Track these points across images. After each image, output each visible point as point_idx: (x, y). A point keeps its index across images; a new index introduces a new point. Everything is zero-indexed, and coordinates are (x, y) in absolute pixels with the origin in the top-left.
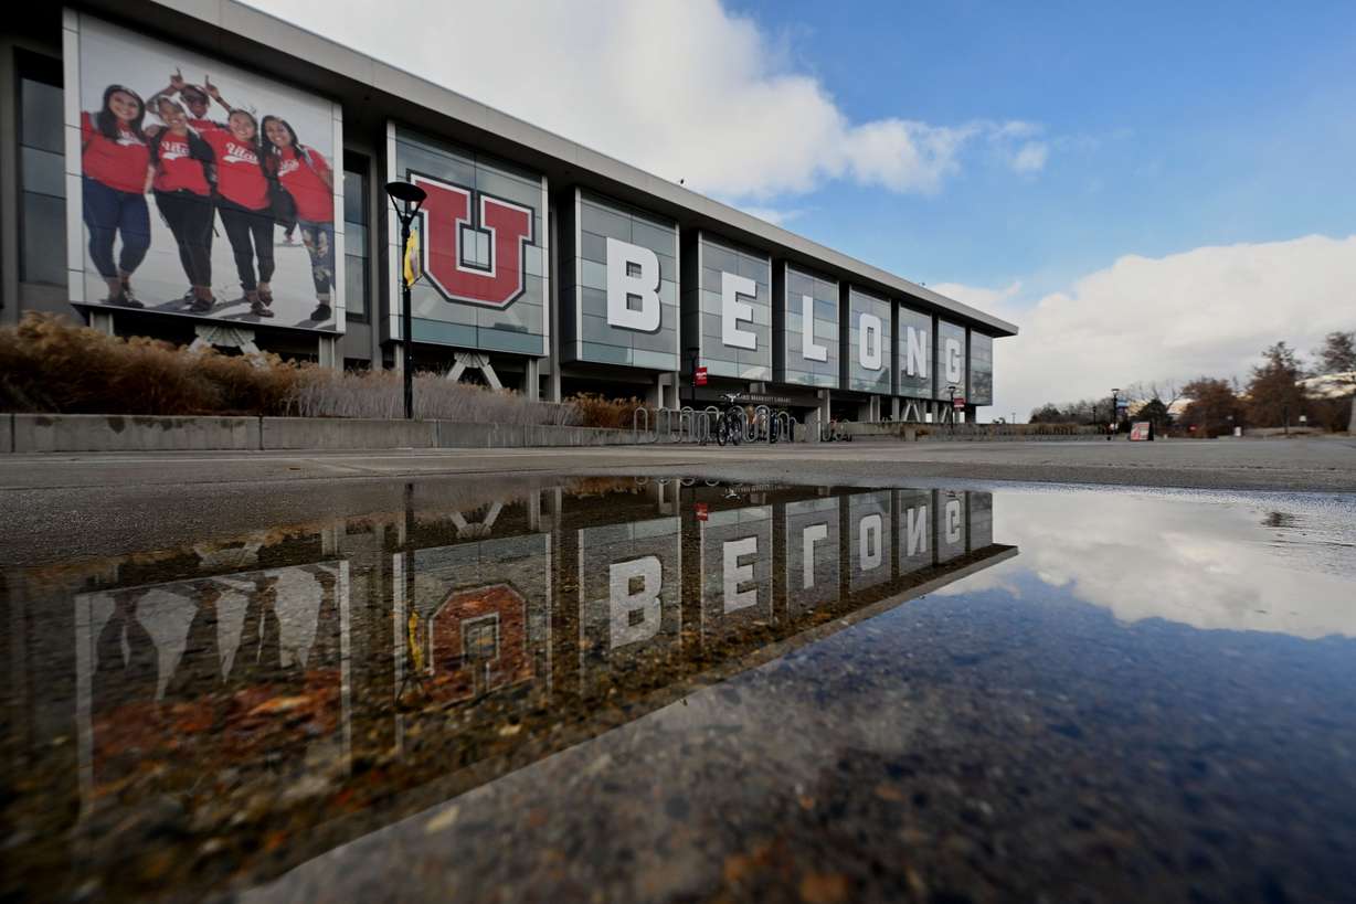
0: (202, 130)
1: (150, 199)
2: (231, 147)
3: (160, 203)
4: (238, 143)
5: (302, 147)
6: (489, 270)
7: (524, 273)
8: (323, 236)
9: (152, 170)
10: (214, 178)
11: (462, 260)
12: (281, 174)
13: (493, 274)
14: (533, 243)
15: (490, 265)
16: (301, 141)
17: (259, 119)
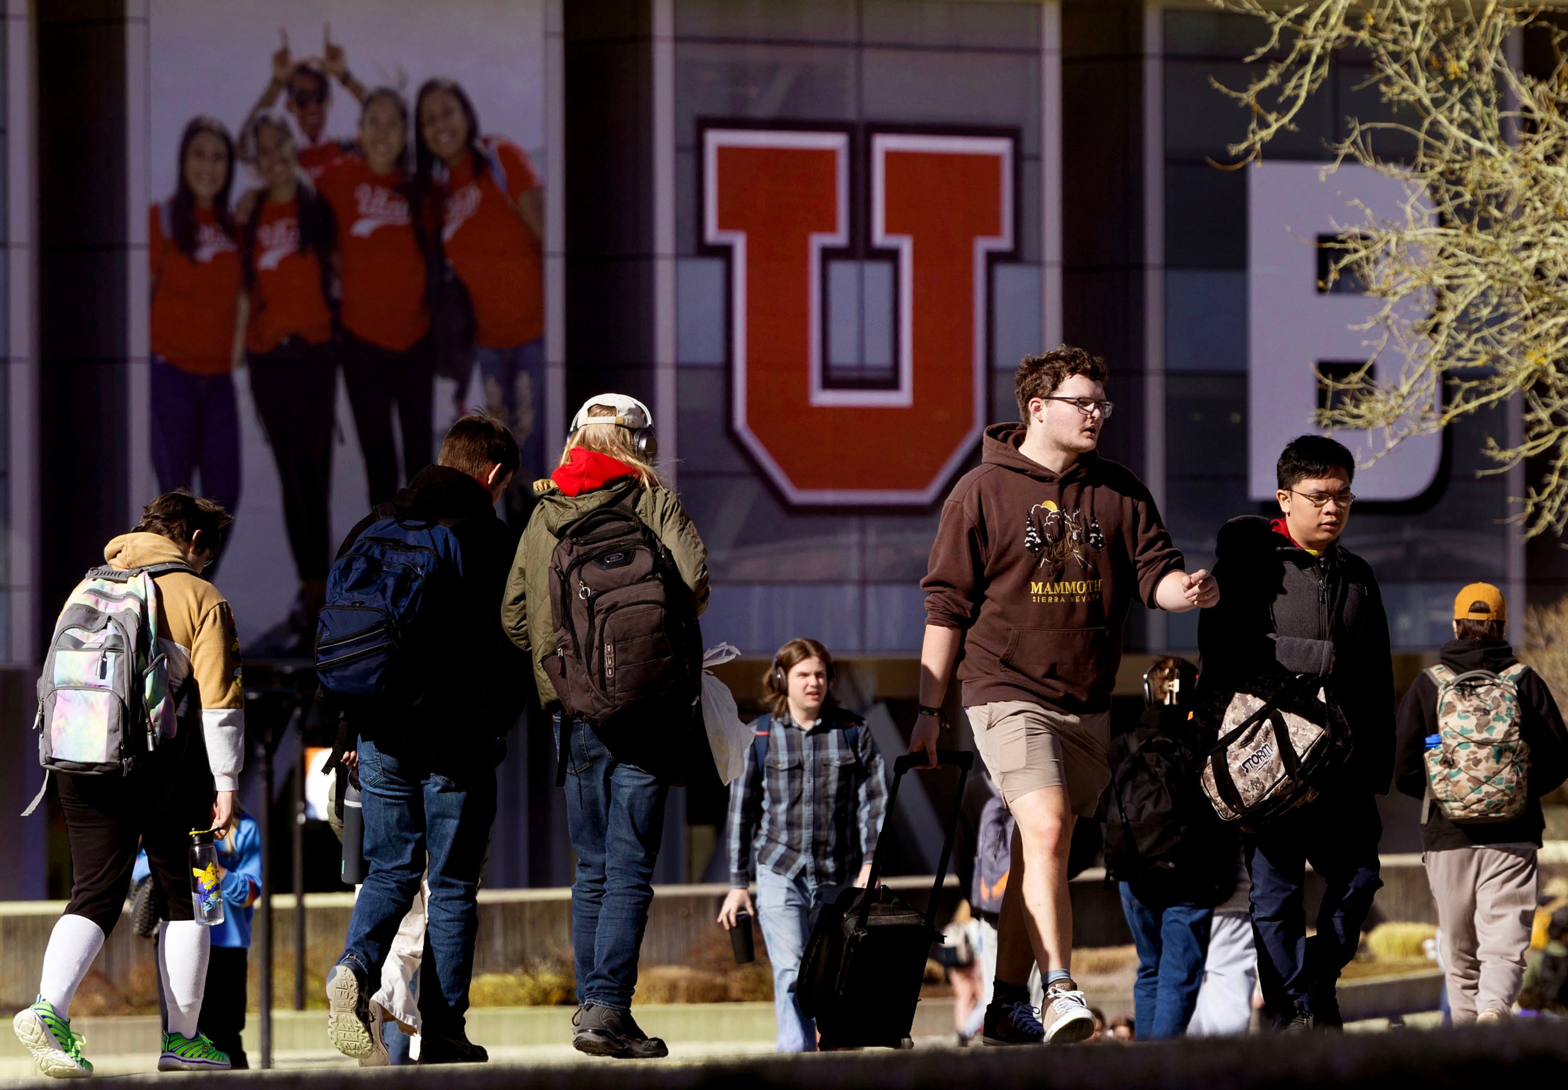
0: (318, 171)
1: (241, 378)
2: (364, 193)
3: (256, 386)
4: (375, 181)
5: (486, 141)
6: (891, 383)
7: (991, 370)
8: (524, 383)
9: (244, 305)
10: (337, 290)
11: (826, 366)
12: (448, 234)
13: (902, 398)
14: (1013, 257)
15: (896, 367)
16: (486, 127)
17: (410, 95)
